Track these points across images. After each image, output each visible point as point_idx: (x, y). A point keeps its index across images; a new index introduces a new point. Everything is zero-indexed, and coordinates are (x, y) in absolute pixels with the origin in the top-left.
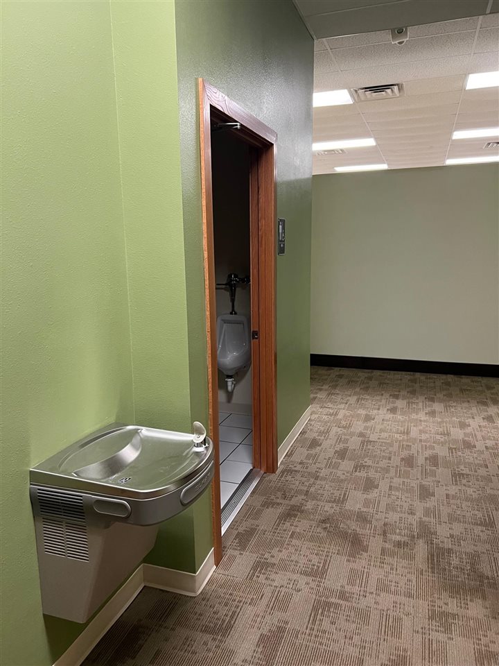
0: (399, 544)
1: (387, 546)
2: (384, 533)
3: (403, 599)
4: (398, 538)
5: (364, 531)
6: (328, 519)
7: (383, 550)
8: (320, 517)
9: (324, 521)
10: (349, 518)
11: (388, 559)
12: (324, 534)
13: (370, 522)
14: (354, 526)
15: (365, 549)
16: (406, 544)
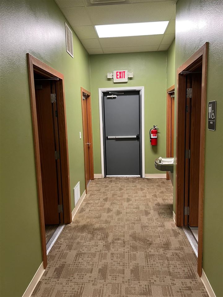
0: (118, 239)
1: (123, 238)
2: (124, 242)
3: (117, 225)
4: (119, 241)
5: (132, 242)
6: (149, 245)
7: (124, 237)
8: (153, 246)
9: (151, 244)
10: (140, 247)
11: (122, 234)
12: (148, 239)
13: (131, 246)
14: (137, 244)
15: (130, 236)
16: (116, 240)
